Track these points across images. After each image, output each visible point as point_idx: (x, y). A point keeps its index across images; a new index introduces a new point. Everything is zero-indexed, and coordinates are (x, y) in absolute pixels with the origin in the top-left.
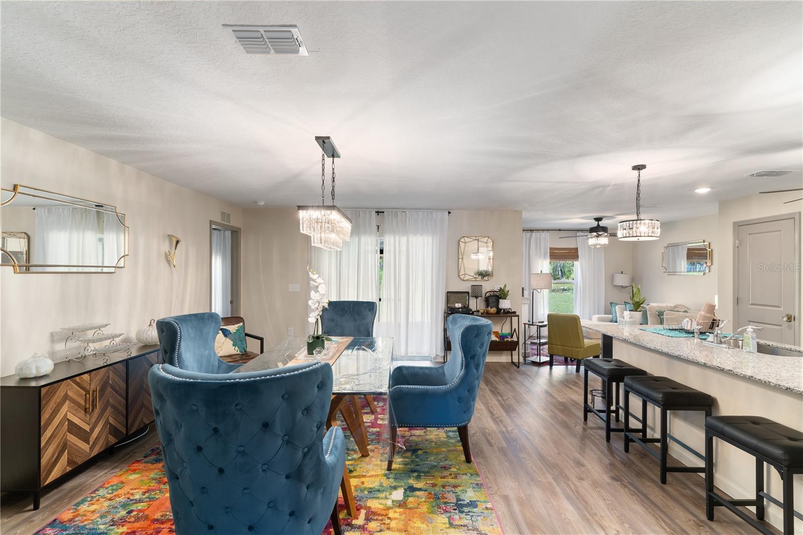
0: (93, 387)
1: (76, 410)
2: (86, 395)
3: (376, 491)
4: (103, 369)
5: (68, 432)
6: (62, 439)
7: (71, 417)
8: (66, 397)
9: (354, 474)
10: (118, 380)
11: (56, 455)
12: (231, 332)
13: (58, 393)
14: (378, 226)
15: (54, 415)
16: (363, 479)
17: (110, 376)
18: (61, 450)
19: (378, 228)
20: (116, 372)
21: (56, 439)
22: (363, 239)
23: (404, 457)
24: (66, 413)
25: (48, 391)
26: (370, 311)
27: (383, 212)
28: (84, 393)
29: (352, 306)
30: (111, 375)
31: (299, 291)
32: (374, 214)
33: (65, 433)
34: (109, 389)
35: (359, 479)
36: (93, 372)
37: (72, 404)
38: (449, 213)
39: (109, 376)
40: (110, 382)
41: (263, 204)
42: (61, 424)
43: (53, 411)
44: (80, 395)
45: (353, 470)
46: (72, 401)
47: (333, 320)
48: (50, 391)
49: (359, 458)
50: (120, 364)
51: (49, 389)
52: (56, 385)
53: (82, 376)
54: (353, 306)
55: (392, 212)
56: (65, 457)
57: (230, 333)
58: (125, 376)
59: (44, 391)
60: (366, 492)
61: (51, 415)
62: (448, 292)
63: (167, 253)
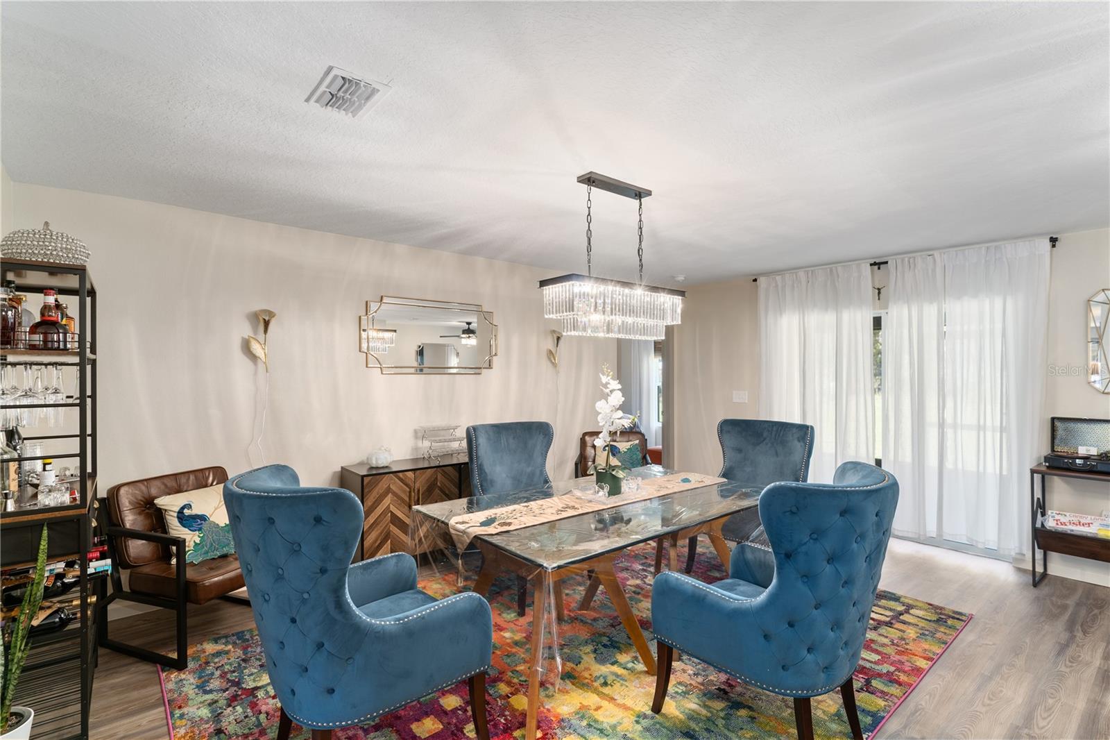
0: (417, 485)
1: (399, 504)
2: (410, 492)
3: (598, 729)
4: (429, 470)
5: (391, 523)
6: (385, 528)
7: (392, 508)
8: (388, 490)
9: (606, 690)
10: (448, 484)
11: (379, 542)
12: (621, 450)
13: (380, 484)
14: (879, 289)
15: (376, 504)
16: (605, 704)
17: (439, 478)
18: (384, 539)
19: (879, 293)
20: (445, 474)
21: (379, 527)
22: (846, 316)
23: (705, 706)
24: (389, 505)
25: (370, 481)
26: (799, 441)
27: (886, 263)
28: (408, 490)
29: (775, 429)
30: (439, 476)
31: (746, 401)
32: (866, 269)
33: (388, 524)
34: (438, 491)
35: (599, 699)
36: (418, 471)
37: (395, 498)
38: (1054, 241)
39: (436, 478)
40: (438, 483)
41: (683, 278)
42: (383, 514)
43: (376, 501)
44: (404, 492)
45: (609, 683)
46: (395, 494)
47: (740, 451)
48: (372, 481)
49: (641, 672)
50: (449, 468)
51: (372, 479)
52: (378, 476)
53: (406, 473)
54: (777, 431)
55: (903, 260)
56: (388, 546)
57: (620, 452)
58: (457, 481)
59: (366, 480)
60: (584, 723)
61: (374, 503)
62: (1053, 419)
63: (550, 352)
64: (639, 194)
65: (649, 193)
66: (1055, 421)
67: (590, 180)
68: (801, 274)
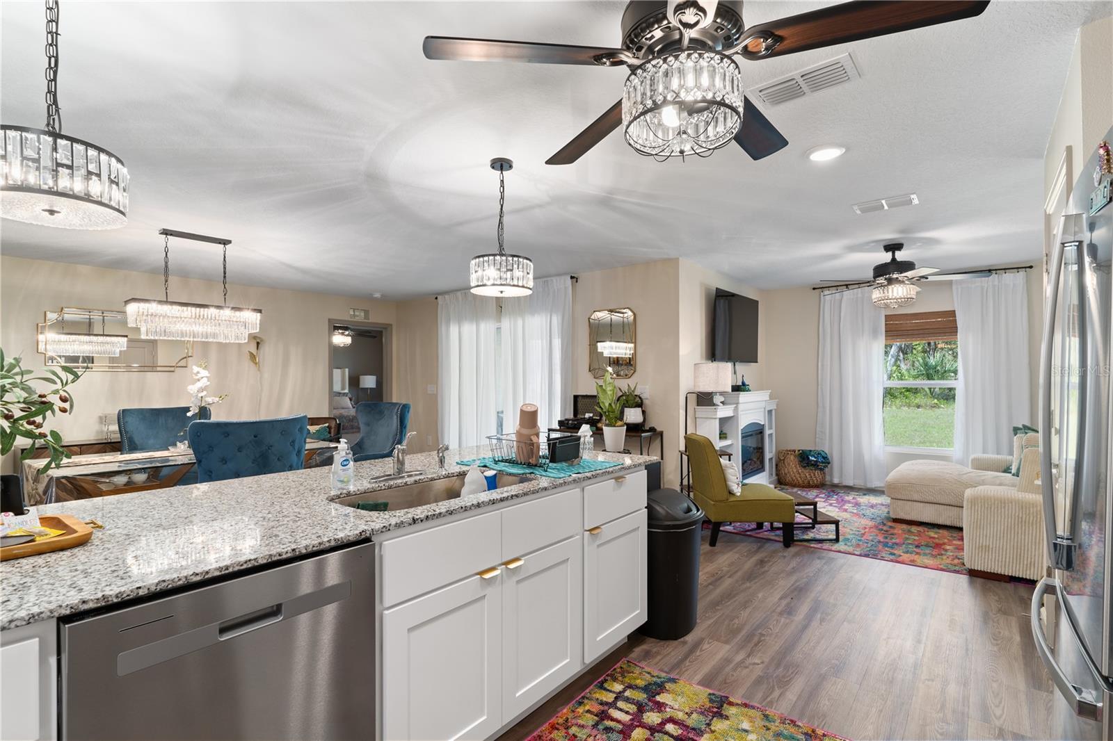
14: (501, 307)
19: (501, 310)
62: (576, 397)
63: (251, 354)
64: (225, 242)
65: (230, 242)
66: (579, 399)
67: (166, 232)
68: (459, 294)
